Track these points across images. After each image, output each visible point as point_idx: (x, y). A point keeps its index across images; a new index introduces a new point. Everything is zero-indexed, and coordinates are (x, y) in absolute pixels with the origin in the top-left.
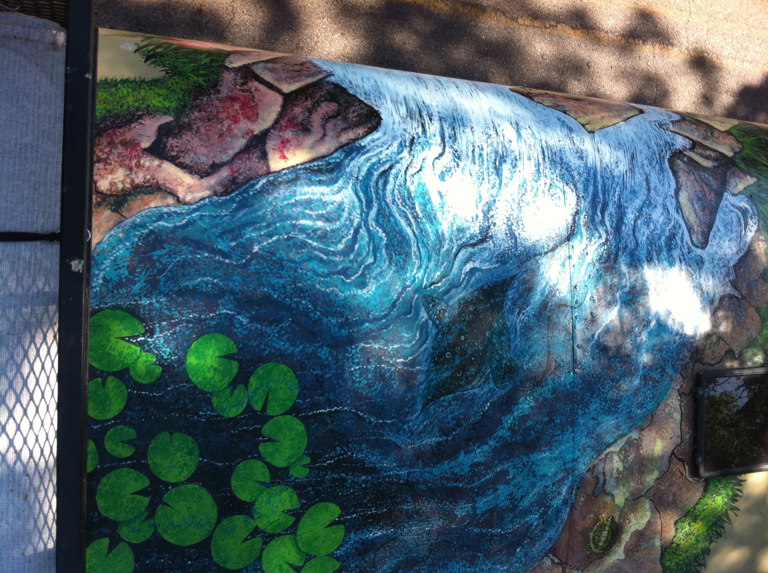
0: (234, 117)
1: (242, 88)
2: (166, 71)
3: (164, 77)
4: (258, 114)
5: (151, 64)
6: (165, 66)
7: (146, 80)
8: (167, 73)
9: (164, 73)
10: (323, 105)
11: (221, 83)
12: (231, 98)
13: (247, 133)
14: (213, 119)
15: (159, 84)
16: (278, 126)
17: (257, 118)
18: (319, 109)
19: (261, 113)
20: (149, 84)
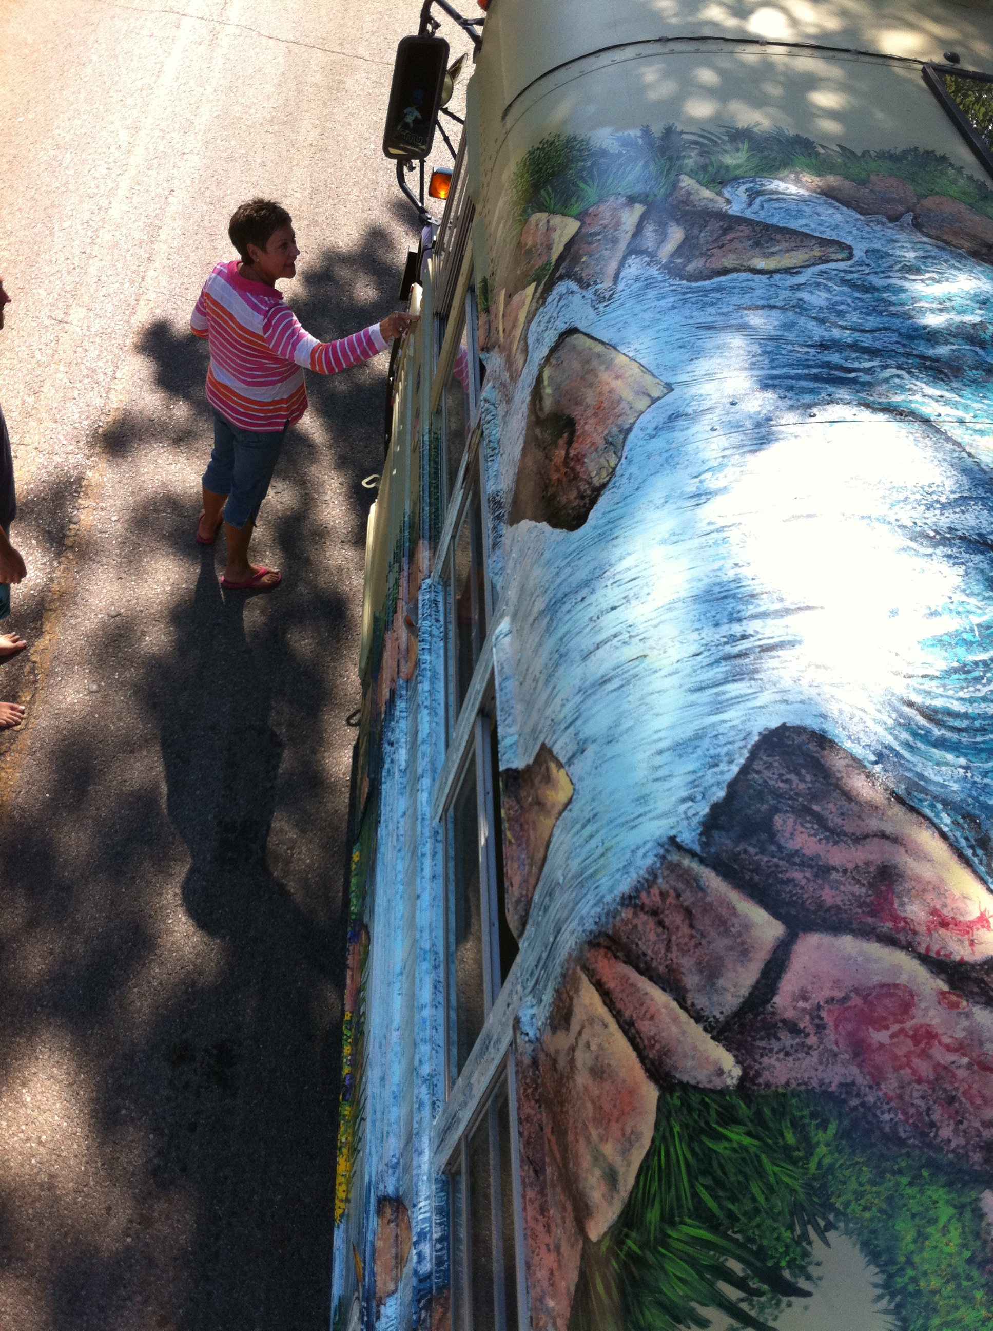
0: (916, 1038)
1: (811, 1029)
2: (821, 1233)
3: (848, 1233)
4: (882, 986)
5: (809, 1278)
6: (805, 1236)
7: (880, 1279)
8: (830, 1226)
9: (831, 1235)
10: (792, 845)
11: (815, 1083)
12: (856, 1055)
13: (954, 1006)
14: (945, 1090)
15: (881, 1243)
16: (901, 937)
17: (896, 986)
18: (807, 852)
19: (876, 979)
20: (893, 1269)
